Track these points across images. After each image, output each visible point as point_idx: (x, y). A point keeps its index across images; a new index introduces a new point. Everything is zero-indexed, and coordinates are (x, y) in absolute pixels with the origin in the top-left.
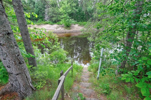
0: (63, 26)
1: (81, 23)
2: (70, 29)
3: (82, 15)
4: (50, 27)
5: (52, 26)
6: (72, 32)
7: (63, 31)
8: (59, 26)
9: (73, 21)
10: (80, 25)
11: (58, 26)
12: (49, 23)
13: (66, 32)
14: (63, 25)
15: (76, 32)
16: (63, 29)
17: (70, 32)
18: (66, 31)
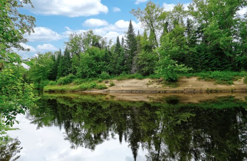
0: (160, 81)
1: (204, 74)
2: (177, 86)
3: (206, 59)
4: (136, 83)
5: (140, 81)
6: (182, 92)
7: (159, 90)
8: (153, 80)
9: (182, 68)
10: (204, 78)
11: (151, 81)
12: (137, 76)
13: (165, 92)
14: (161, 79)
15: (194, 92)
16: (161, 86)
17: (175, 92)
18: (166, 90)
